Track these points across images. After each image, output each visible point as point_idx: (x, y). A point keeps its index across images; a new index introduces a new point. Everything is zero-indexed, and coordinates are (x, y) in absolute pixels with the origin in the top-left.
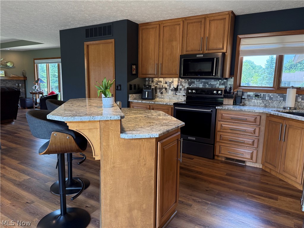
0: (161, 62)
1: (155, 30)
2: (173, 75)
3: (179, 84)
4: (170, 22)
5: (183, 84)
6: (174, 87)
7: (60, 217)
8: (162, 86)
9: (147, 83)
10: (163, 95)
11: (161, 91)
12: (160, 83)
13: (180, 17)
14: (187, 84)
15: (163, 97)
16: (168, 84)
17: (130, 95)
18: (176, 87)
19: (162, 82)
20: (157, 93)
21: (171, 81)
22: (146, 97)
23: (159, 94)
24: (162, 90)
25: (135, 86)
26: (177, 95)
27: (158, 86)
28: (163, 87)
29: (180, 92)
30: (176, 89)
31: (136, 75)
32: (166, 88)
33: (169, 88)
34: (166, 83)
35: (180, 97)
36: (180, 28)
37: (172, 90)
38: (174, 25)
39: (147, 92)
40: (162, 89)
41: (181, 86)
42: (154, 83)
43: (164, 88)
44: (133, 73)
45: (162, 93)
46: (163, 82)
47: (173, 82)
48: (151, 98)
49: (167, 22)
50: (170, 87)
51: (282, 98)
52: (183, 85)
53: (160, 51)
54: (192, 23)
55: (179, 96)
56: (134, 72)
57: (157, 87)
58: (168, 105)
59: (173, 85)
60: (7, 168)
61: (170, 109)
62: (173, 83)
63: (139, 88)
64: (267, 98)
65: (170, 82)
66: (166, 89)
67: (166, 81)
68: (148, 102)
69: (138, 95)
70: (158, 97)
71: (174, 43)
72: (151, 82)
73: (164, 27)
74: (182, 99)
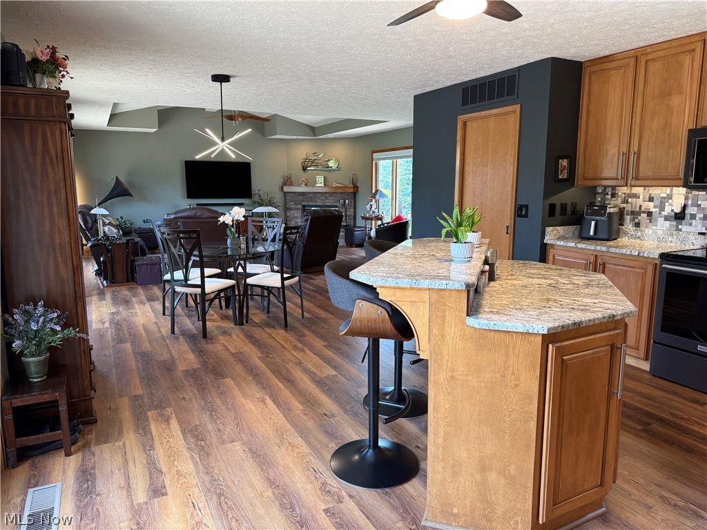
0: (636, 149)
1: (625, 72)
2: (667, 179)
3: (690, 202)
4: (667, 49)
5: (699, 202)
6: (672, 211)
7: (368, 451)
8: (640, 206)
9: (599, 199)
10: (641, 231)
11: (636, 221)
12: (634, 200)
13: (694, 33)
15: (639, 234)
16: (657, 202)
17: (549, 229)
18: (678, 210)
19: (639, 198)
20: (625, 224)
21: (664, 195)
22: (592, 233)
23: (628, 226)
24: (639, 218)
25: (564, 207)
26: (681, 230)
27: (628, 207)
28: (643, 209)
29: (691, 224)
30: (680, 217)
31: (570, 181)
32: (652, 212)
33: (660, 213)
34: (651, 199)
35: (691, 237)
36: (693, 61)
37: (667, 218)
38: (678, 54)
39: (593, 223)
40: (639, 213)
41: (696, 208)
42: (617, 200)
43: (644, 212)
44: (560, 177)
45: (637, 225)
46: (641, 197)
47: (670, 197)
48: (605, 237)
49: (656, 48)
50: (662, 209)
52: (700, 205)
53: (634, 120)
55: (689, 233)
56: (564, 175)
57: (624, 208)
58: (643, 256)
59: (671, 205)
60: (307, 350)
61: (650, 269)
62: (670, 201)
63: (574, 213)
65: (664, 198)
66: (650, 214)
67: (650, 195)
68: (592, 248)
69: (571, 229)
70: (626, 234)
71: (675, 101)
72: (610, 197)
73: (649, 63)
74: (694, 241)
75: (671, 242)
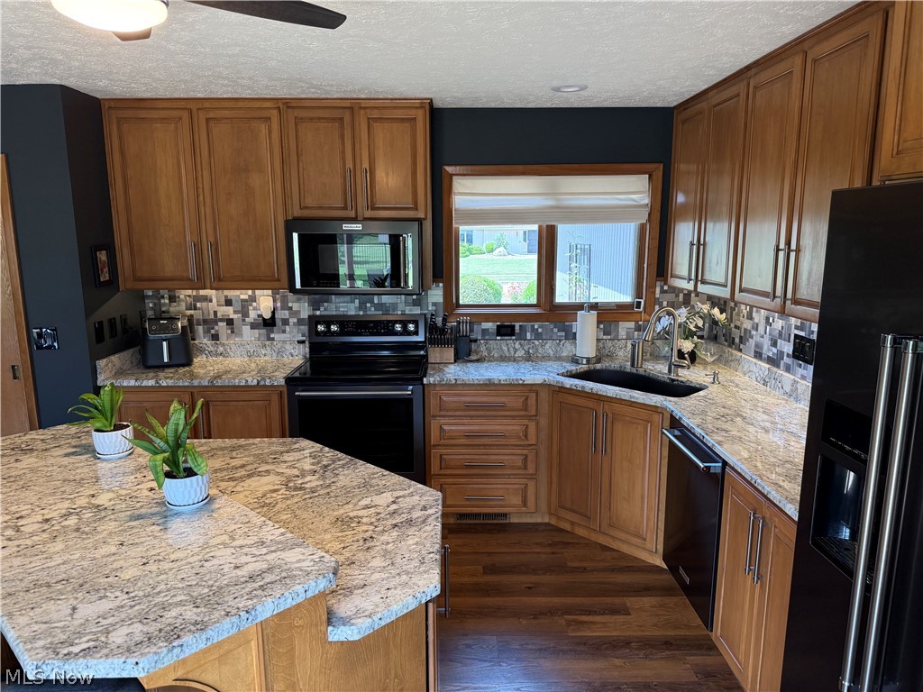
0: (212, 239)
1: (177, 128)
3: (279, 305)
4: (232, 109)
5: (290, 305)
6: (260, 316)
8: (215, 313)
9: (151, 305)
10: (223, 345)
11: (213, 332)
12: (204, 304)
14: (306, 304)
15: (221, 349)
16: (238, 306)
17: (101, 363)
18: (267, 315)
19: (211, 301)
20: (197, 336)
21: (245, 297)
22: (166, 360)
23: (203, 340)
24: (216, 328)
25: (112, 322)
26: (273, 339)
27: (197, 314)
28: (219, 315)
29: (284, 332)
30: (269, 324)
31: (113, 283)
32: (232, 319)
33: (244, 320)
34: (228, 302)
35: (288, 347)
36: (270, 132)
37: (253, 326)
38: (249, 119)
39: (165, 343)
40: (216, 321)
41: (287, 312)
42: (179, 305)
43: (221, 320)
44: (102, 280)
45: (215, 337)
46: (214, 300)
47: (253, 299)
48: (183, 362)
49: (217, 105)
50: (245, 314)
51: (563, 334)
52: (291, 308)
53: (201, 198)
54: (311, 119)
55: (285, 342)
56: (105, 277)
57: (192, 316)
58: (265, 386)
59: (255, 309)
62: (254, 304)
63: (125, 331)
64: (528, 334)
65: (246, 301)
66: (230, 322)
67: (226, 297)
68: (186, 384)
69: (126, 355)
70: (202, 351)
71: (255, 180)
72: (167, 301)
73: (211, 123)
74: (293, 351)
75: (265, 355)
